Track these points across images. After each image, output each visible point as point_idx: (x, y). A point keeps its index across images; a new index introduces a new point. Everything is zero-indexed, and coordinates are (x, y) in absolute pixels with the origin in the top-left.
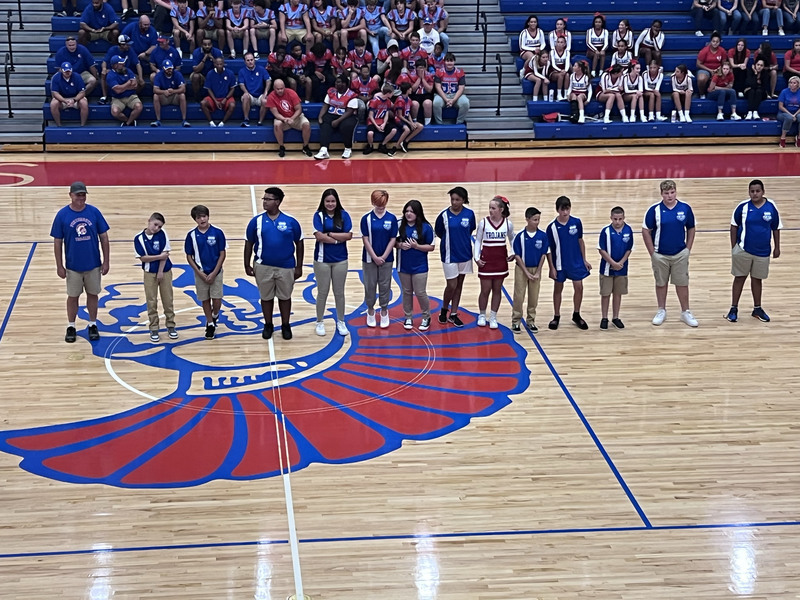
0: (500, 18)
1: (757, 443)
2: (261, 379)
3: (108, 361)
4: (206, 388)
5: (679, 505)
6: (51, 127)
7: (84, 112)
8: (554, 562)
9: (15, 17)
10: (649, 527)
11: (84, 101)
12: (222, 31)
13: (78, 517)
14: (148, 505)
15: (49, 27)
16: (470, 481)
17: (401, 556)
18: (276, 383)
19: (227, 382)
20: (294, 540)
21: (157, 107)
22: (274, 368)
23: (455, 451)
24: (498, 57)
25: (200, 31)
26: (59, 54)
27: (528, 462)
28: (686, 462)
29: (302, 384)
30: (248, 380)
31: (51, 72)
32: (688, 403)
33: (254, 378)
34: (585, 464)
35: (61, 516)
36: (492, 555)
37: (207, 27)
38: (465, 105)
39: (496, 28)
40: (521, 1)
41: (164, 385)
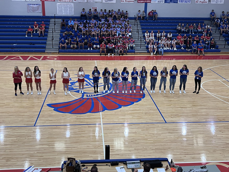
0: (141, 30)
1: (186, 108)
2: (96, 95)
3: (69, 91)
5: (172, 119)
6: (60, 50)
7: (66, 47)
9: (54, 30)
10: (166, 123)
11: (66, 45)
13: (64, 119)
14: (76, 117)
15: (60, 32)
16: (134, 114)
17: (121, 127)
18: (99, 96)
19: (91, 96)
20: (102, 124)
21: (79, 46)
22: (99, 93)
23: (131, 109)
24: (141, 38)
26: (61, 37)
27: (144, 111)
28: (173, 111)
29: (104, 96)
30: (94, 95)
31: (60, 40)
32: (174, 101)
34: (155, 111)
35: (60, 119)
36: (137, 127)
37: (88, 32)
38: (134, 46)
39: (141, 32)
40: (145, 27)
41: (79, 96)
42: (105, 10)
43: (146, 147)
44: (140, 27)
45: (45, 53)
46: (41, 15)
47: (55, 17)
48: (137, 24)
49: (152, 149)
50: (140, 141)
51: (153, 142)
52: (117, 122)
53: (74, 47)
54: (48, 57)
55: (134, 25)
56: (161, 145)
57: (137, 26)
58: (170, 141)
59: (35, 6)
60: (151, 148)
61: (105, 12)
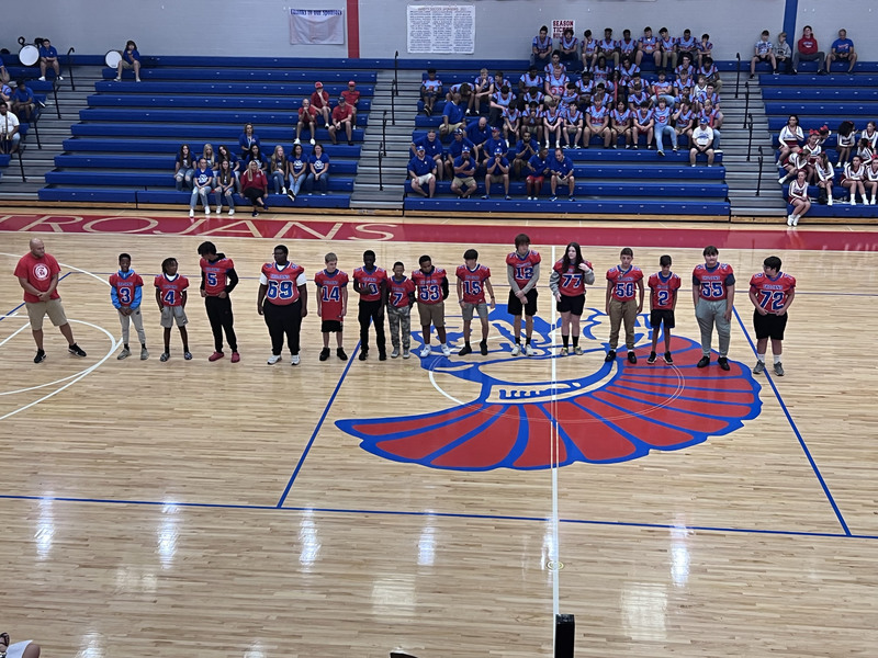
0: (765, 119)
2: (543, 394)
3: (431, 373)
4: (501, 398)
6: (410, 198)
8: (765, 557)
9: (389, 116)
10: (849, 535)
12: (540, 127)
14: (448, 483)
15: (413, 123)
16: (702, 486)
17: (638, 540)
18: (554, 397)
19: (517, 395)
21: (488, 184)
22: (554, 386)
23: (692, 462)
24: (760, 150)
25: (524, 127)
27: (752, 475)
29: (575, 400)
30: (533, 394)
33: (538, 393)
34: (800, 480)
36: (713, 546)
37: (529, 124)
39: (761, 126)
40: (783, 105)
41: (470, 395)
42: (608, 31)
43: (743, 637)
44: (761, 104)
45: (347, 211)
46: (344, 54)
47: (397, 65)
48: (745, 90)
49: (770, 647)
50: (721, 609)
51: (778, 616)
52: (622, 516)
53: (464, 187)
54: (359, 228)
55: (734, 96)
56: (817, 636)
57: (747, 99)
58: (859, 620)
59: (322, 17)
60: (766, 644)
61: (608, 40)
